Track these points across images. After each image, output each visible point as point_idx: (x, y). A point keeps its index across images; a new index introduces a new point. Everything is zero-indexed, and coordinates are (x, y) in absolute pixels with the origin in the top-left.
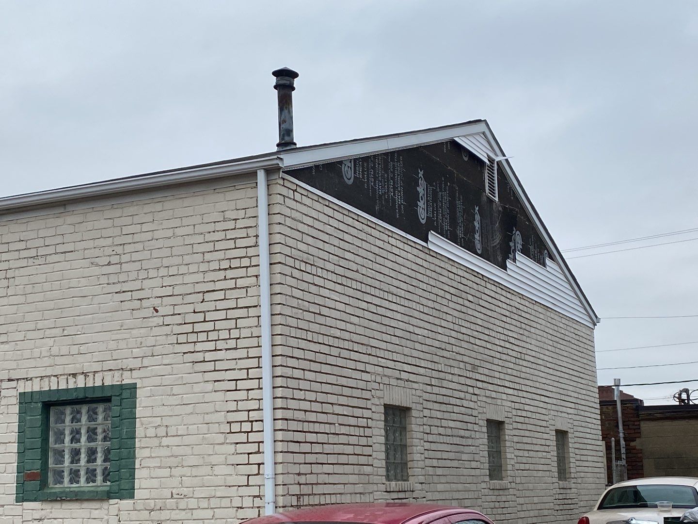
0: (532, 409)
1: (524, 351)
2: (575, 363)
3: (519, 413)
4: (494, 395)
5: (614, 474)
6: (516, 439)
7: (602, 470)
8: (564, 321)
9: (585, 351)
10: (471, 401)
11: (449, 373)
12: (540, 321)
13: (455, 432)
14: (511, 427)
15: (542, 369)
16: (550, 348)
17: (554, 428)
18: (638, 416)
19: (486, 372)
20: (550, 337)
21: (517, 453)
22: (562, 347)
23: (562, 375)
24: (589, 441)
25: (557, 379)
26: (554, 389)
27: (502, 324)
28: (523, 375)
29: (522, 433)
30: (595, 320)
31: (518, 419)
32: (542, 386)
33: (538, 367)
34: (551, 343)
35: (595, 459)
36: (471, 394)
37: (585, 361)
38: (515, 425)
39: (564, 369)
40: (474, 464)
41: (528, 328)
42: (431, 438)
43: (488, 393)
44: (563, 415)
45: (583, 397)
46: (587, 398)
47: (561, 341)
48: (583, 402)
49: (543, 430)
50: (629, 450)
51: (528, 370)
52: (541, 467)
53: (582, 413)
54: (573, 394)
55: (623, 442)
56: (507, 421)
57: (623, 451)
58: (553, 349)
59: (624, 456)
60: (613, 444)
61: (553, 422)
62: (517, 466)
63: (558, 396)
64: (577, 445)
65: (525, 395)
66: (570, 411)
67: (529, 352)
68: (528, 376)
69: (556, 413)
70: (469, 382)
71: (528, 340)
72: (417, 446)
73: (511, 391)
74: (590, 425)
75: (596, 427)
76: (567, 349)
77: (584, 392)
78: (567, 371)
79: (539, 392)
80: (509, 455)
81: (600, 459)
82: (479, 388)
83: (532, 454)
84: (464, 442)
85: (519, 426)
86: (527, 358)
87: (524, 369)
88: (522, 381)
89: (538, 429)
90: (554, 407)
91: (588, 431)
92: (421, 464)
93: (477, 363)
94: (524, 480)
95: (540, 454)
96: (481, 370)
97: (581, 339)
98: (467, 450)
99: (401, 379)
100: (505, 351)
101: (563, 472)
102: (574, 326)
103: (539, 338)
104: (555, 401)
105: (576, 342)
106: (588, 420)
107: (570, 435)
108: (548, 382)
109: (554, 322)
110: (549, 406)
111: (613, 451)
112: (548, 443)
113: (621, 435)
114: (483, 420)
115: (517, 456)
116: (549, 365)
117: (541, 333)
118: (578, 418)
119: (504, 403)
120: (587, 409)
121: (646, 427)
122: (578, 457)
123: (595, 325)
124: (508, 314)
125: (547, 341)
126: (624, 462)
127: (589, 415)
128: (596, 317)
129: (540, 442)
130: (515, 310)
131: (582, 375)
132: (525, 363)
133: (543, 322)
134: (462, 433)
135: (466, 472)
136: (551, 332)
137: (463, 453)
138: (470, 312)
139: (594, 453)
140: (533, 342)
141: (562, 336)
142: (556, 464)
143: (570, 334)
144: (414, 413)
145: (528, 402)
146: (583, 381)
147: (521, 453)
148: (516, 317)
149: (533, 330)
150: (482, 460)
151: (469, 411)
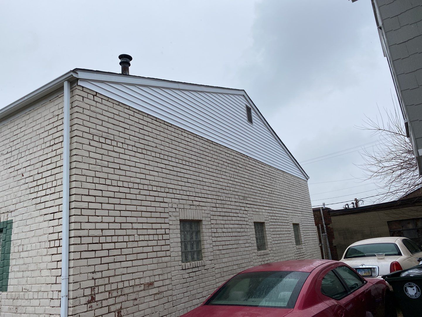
0: (279, 215)
1: (273, 190)
2: (299, 195)
3: (273, 217)
4: (257, 210)
5: (322, 239)
6: (271, 230)
7: (317, 238)
8: (293, 178)
9: (304, 190)
10: (244, 214)
11: (228, 201)
12: (281, 177)
13: (234, 230)
14: (268, 224)
15: (284, 197)
16: (287, 189)
17: (292, 223)
18: (329, 215)
19: (252, 200)
20: (286, 184)
21: (273, 236)
22: (293, 188)
23: (294, 200)
24: (310, 227)
25: (292, 202)
26: (290, 206)
27: (260, 178)
28: (273, 201)
29: (275, 227)
30: (307, 178)
31: (272, 220)
32: (284, 205)
33: (281, 197)
34: (287, 187)
35: (313, 234)
36: (244, 210)
37: (305, 194)
38: (271, 223)
39: (295, 198)
40: (247, 245)
41: (274, 180)
42: (217, 235)
43: (254, 210)
44: (296, 217)
45: (305, 209)
46: (307, 209)
47: (292, 186)
48: (305, 211)
49: (286, 224)
50: (327, 228)
51: (276, 198)
52: (286, 241)
53: (305, 215)
54: (300, 208)
55: (324, 226)
56: (266, 222)
57: (325, 229)
58: (288, 189)
59: (325, 231)
60: (320, 227)
61: (291, 220)
62: (273, 242)
63: (293, 209)
64: (304, 229)
65: (275, 209)
66: (299, 215)
67: (276, 190)
68: (276, 201)
69: (292, 216)
70: (241, 205)
71: (275, 185)
72: (207, 240)
73: (267, 208)
74: (309, 220)
75: (312, 220)
76: (295, 189)
77: (305, 207)
78: (296, 198)
79: (283, 207)
80: (268, 238)
81: (315, 234)
82: (248, 207)
83: (281, 236)
84: (240, 234)
85: (273, 224)
86: (275, 193)
87: (274, 198)
88: (273, 203)
89: (284, 224)
90: (291, 214)
91: (309, 222)
92: (211, 250)
93: (246, 195)
94: (277, 248)
95: (285, 235)
96: (249, 199)
97: (302, 185)
98: (242, 238)
99: (193, 205)
100: (263, 190)
101: (298, 241)
102: (298, 180)
103: (281, 184)
104: (291, 211)
105: (300, 186)
106: (308, 218)
107: (300, 225)
108: (287, 203)
109: (288, 178)
110: (288, 214)
111: (321, 230)
112: (289, 230)
113: (324, 223)
114: (251, 222)
115: (273, 238)
116: (287, 196)
117: (282, 182)
118: (303, 217)
119: (264, 214)
120: (307, 213)
121: (333, 219)
122: (305, 234)
123: (307, 179)
124: (263, 174)
125: (285, 186)
126: (326, 234)
127: (308, 216)
128: (308, 176)
129: (285, 229)
130: (267, 172)
131: (303, 200)
132: (274, 195)
133: (282, 178)
134: (239, 230)
135: (242, 249)
136: (287, 182)
137: (240, 240)
138: (240, 172)
139: (312, 231)
140: (278, 186)
141: (293, 184)
142: (294, 239)
143: (296, 183)
144: (204, 223)
145: (277, 212)
146: (304, 202)
147: (275, 236)
148: (268, 175)
149: (277, 181)
150: (252, 242)
151: (243, 219)
